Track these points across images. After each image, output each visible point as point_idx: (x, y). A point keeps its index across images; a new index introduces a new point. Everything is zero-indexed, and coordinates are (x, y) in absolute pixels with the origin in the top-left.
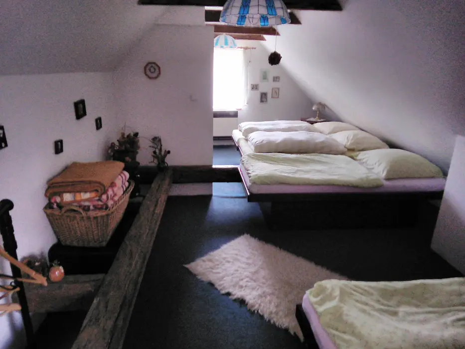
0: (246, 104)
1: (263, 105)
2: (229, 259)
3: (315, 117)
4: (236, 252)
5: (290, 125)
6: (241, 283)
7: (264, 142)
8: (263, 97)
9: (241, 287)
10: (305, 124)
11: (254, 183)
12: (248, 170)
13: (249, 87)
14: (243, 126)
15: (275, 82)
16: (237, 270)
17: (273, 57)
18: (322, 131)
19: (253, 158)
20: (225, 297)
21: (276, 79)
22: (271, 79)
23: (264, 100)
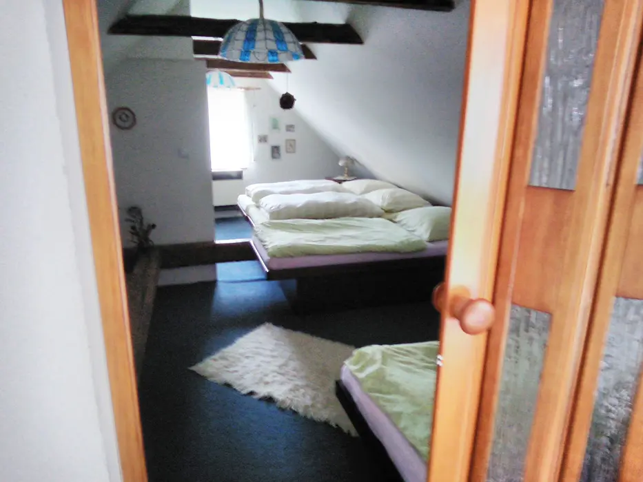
0: (253, 162)
1: (276, 162)
2: (247, 355)
3: (342, 175)
4: (256, 345)
5: (312, 186)
6: (267, 379)
7: (281, 207)
8: (275, 151)
9: (267, 383)
10: (331, 183)
11: (273, 256)
12: (264, 242)
13: (256, 140)
14: (251, 190)
15: (289, 133)
16: (259, 366)
17: (284, 99)
18: (353, 191)
19: (268, 227)
20: (248, 397)
21: (290, 128)
22: (283, 128)
23: (276, 155)
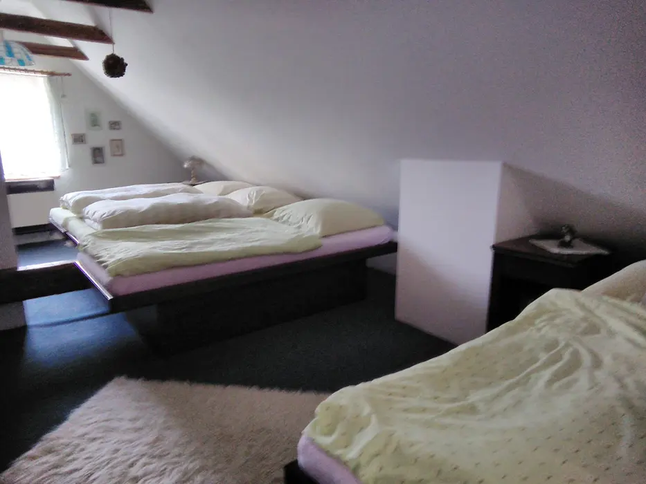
0: (67, 167)
2: (92, 435)
4: (105, 416)
8: (97, 154)
11: (117, 275)
12: (98, 258)
13: (69, 140)
14: (67, 200)
15: (113, 131)
16: (117, 451)
17: (110, 62)
19: (103, 238)
21: (114, 125)
22: (105, 125)
23: (98, 159)
